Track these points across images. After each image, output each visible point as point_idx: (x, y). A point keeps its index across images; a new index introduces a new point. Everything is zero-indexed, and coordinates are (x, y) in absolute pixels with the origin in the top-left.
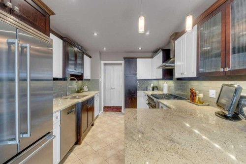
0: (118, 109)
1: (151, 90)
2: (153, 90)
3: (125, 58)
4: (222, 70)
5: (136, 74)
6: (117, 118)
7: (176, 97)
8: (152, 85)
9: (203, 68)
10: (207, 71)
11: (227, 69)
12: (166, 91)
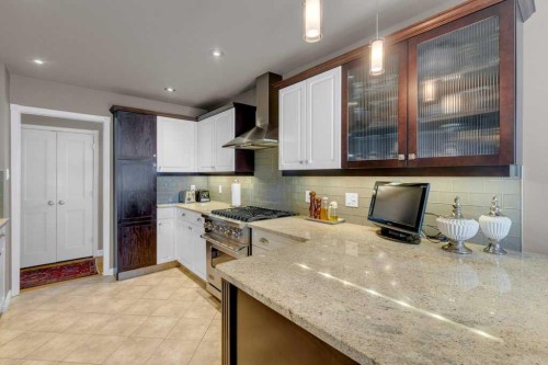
0: (83, 268)
1: (193, 199)
2: (198, 199)
3: (115, 111)
4: (402, 157)
5: (155, 160)
6: (95, 300)
7: (275, 212)
8: (193, 187)
9: (353, 153)
10: (359, 159)
11: (412, 157)
12: (237, 202)
